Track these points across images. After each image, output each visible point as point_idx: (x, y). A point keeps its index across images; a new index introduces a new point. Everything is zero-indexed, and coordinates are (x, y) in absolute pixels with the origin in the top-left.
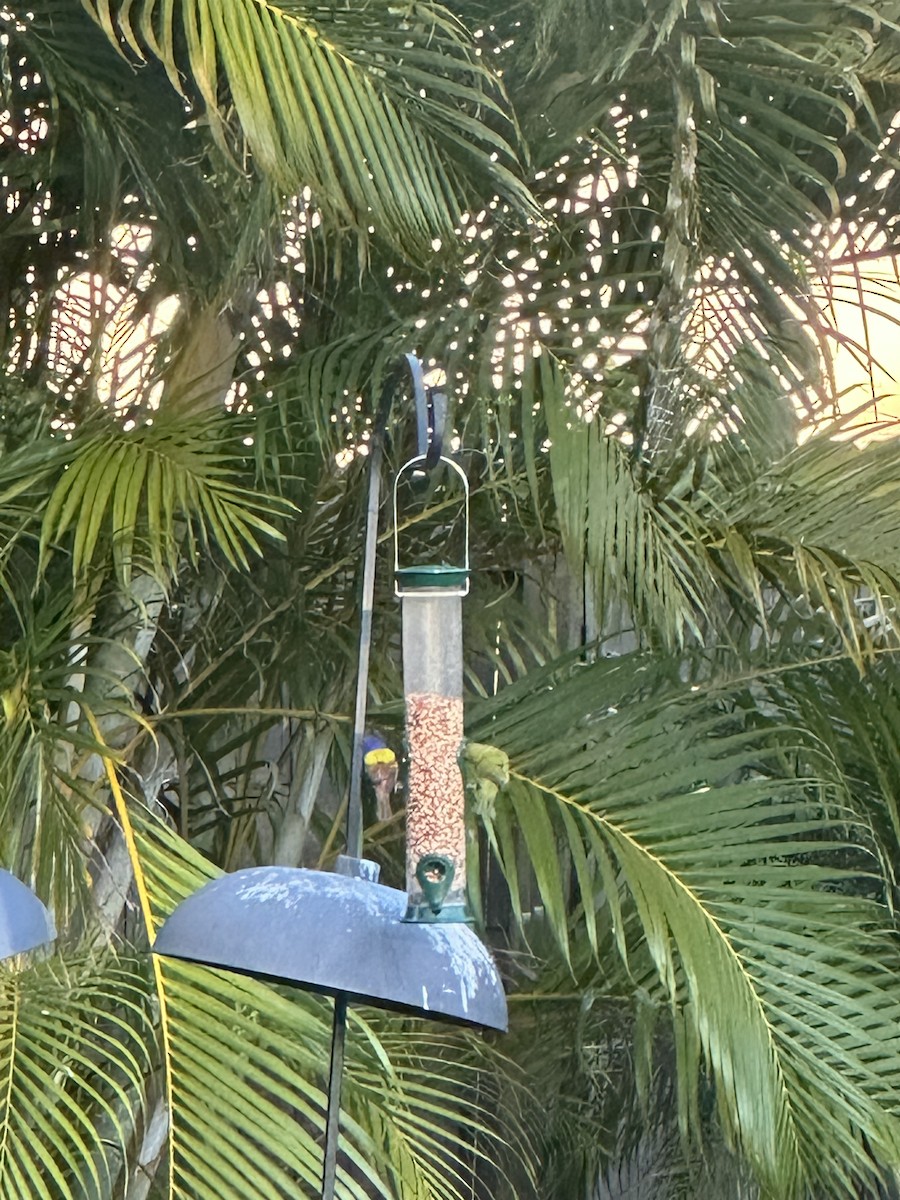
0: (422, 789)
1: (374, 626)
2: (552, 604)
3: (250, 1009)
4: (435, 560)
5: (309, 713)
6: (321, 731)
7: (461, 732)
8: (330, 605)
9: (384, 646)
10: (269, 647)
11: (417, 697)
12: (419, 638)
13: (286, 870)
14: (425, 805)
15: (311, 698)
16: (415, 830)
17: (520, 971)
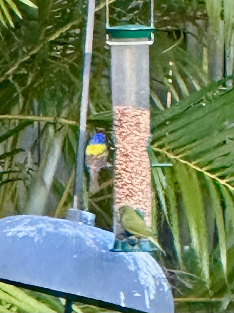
0: (124, 167)
1: (93, 64)
2: (205, 51)
3: (12, 306)
4: (131, 22)
5: (51, 119)
6: (59, 130)
7: (149, 131)
8: (64, 50)
9: (99, 76)
10: (25, 77)
11: (121, 108)
12: (122, 71)
13: (35, 217)
14: (126, 177)
15: (52, 109)
16: (119, 193)
17: (182, 284)
